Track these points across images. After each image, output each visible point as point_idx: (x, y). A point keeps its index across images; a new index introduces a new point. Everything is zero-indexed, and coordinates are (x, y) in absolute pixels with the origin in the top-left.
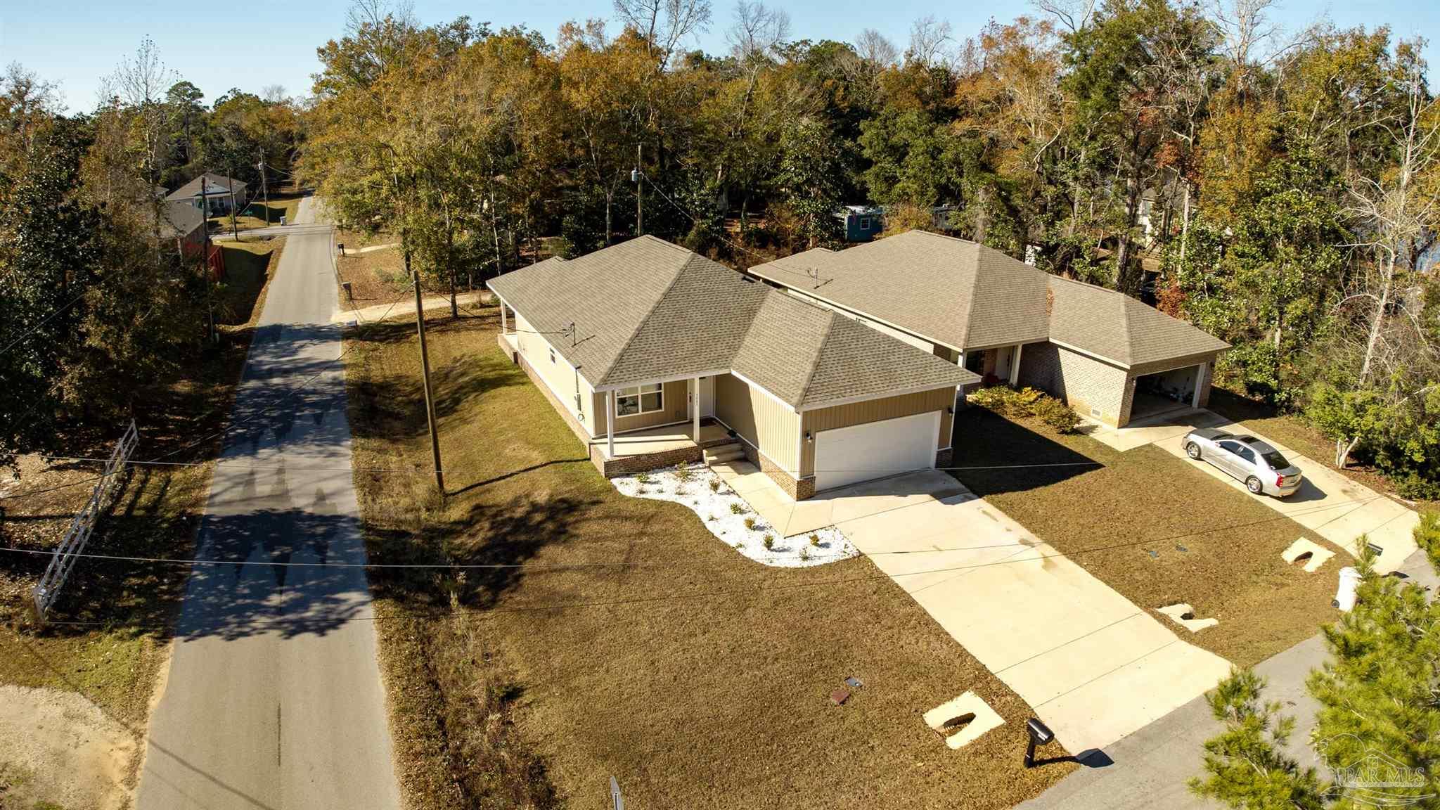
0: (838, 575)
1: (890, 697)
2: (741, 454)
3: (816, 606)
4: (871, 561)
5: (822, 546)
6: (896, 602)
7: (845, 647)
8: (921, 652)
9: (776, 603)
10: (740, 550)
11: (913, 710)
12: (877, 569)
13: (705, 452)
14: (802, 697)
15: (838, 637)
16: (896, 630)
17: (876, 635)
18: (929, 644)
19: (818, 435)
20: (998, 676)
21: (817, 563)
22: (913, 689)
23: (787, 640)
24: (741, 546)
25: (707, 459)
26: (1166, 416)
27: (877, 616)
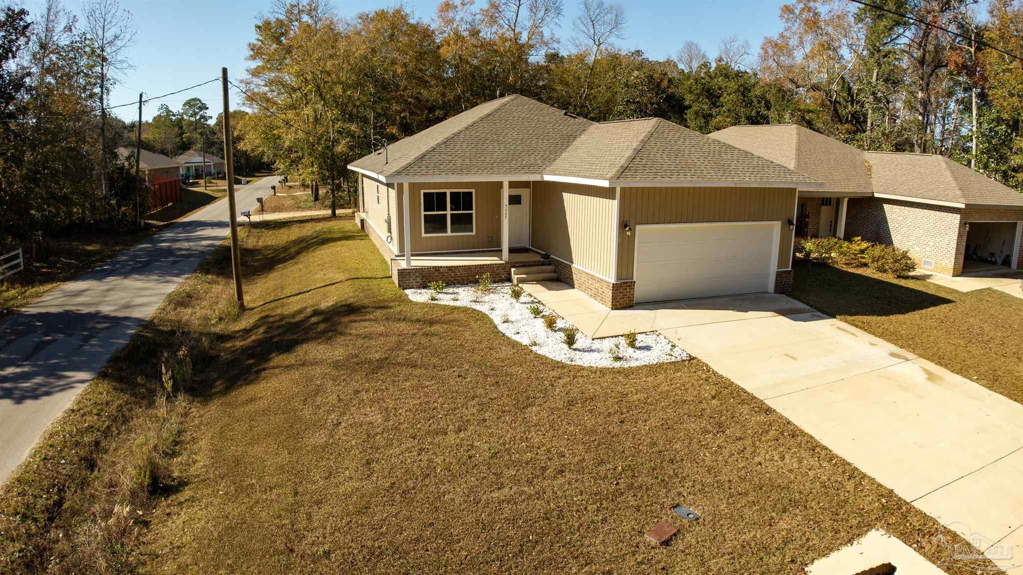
0: (661, 377)
1: (748, 537)
2: (553, 275)
3: (629, 409)
4: (707, 365)
5: (640, 348)
6: (745, 409)
7: (672, 461)
8: (791, 471)
9: (571, 403)
10: (534, 348)
11: (788, 559)
12: (715, 373)
13: (513, 270)
14: (596, 529)
15: (661, 447)
16: (748, 442)
17: (719, 447)
18: (800, 462)
19: (639, 228)
20: (916, 505)
21: (634, 364)
22: (783, 525)
23: (581, 447)
24: (535, 344)
25: (515, 277)
26: (994, 272)
27: (720, 425)
